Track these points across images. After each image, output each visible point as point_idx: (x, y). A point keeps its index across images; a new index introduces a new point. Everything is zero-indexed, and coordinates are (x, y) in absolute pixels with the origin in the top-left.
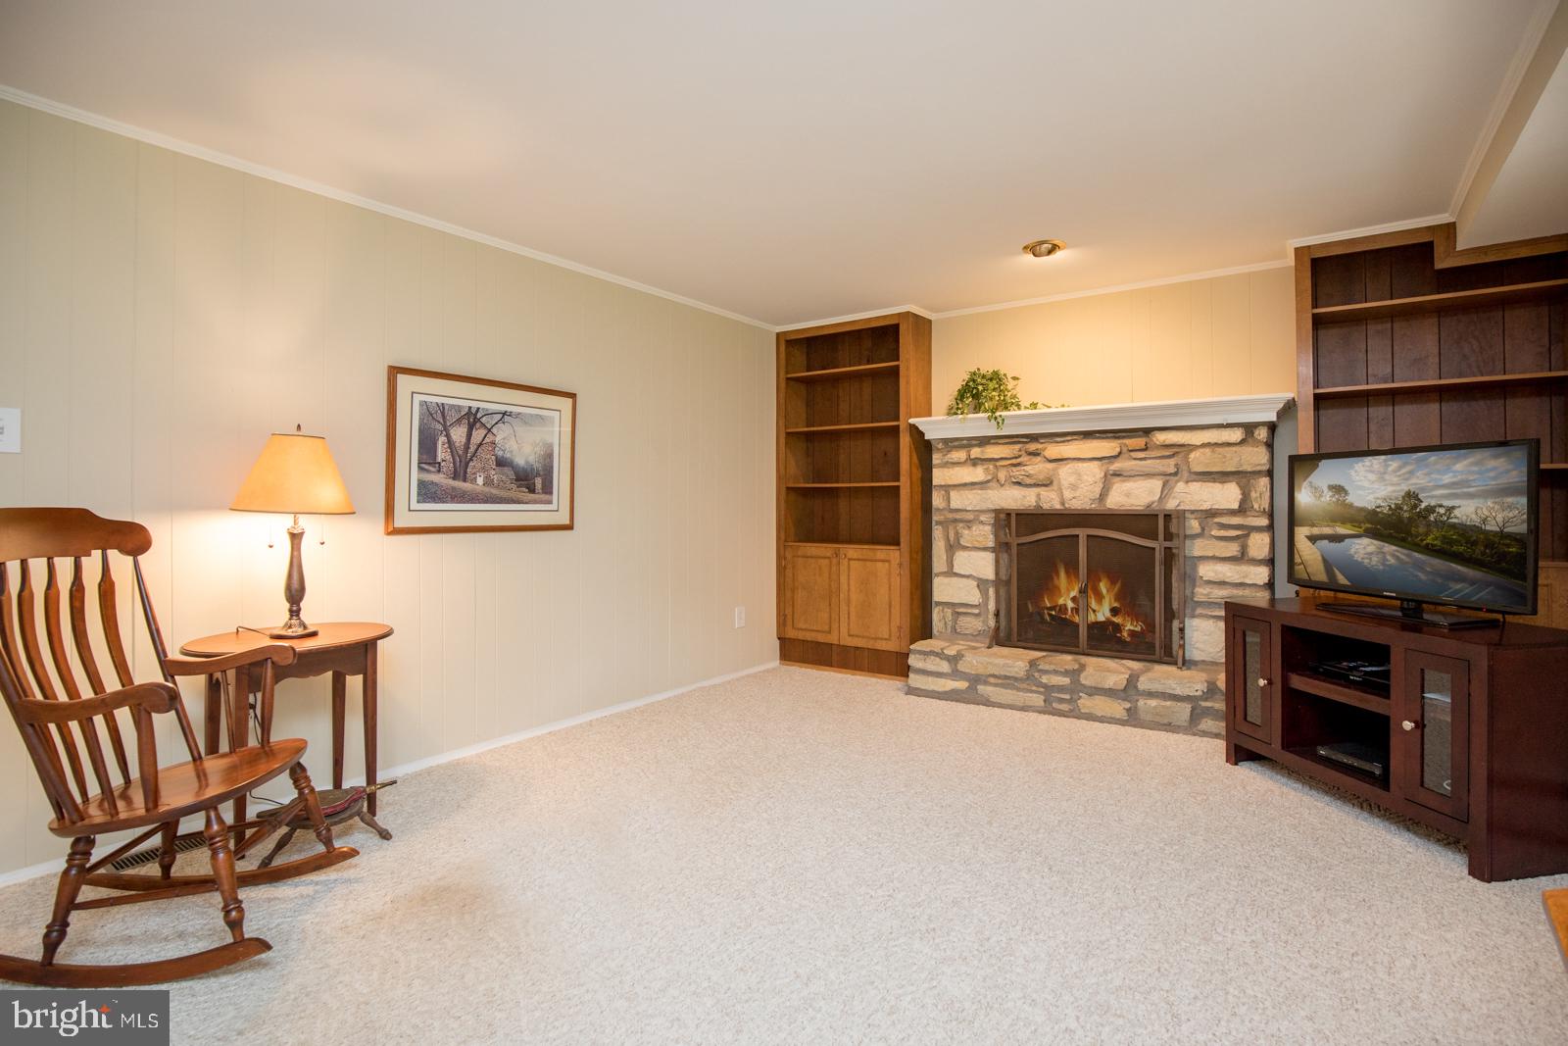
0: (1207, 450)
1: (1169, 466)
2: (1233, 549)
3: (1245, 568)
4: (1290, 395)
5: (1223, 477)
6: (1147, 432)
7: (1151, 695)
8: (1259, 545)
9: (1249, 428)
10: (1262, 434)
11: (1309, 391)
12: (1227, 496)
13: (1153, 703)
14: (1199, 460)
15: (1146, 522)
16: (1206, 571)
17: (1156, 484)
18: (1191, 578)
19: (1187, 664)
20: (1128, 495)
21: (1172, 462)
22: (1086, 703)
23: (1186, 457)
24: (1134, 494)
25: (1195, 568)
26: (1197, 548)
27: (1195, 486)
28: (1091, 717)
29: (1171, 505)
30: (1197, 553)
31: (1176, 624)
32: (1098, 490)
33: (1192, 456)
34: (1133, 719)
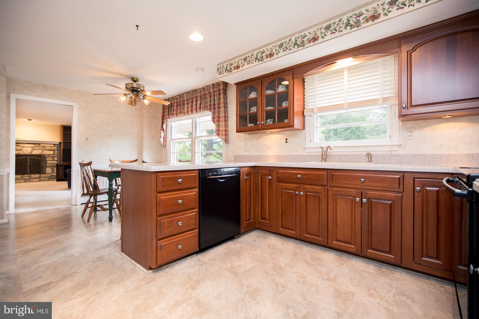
0: (49, 147)
1: (43, 149)
2: (52, 159)
3: (54, 161)
4: (61, 141)
5: (51, 150)
6: (39, 144)
7: (43, 177)
8: (56, 159)
9: (55, 145)
11: (63, 142)
12: (52, 153)
13: (43, 178)
14: (47, 148)
15: (40, 156)
16: (48, 162)
17: (41, 151)
18: (46, 163)
19: (46, 174)
20: (36, 152)
21: (43, 148)
22: (32, 180)
23: (46, 148)
24: (37, 152)
25: (46, 162)
26: (47, 159)
27: (47, 151)
28: (33, 182)
29: (43, 154)
30: (47, 160)
31: (44, 169)
32: (31, 151)
33: (46, 147)
34: (40, 181)
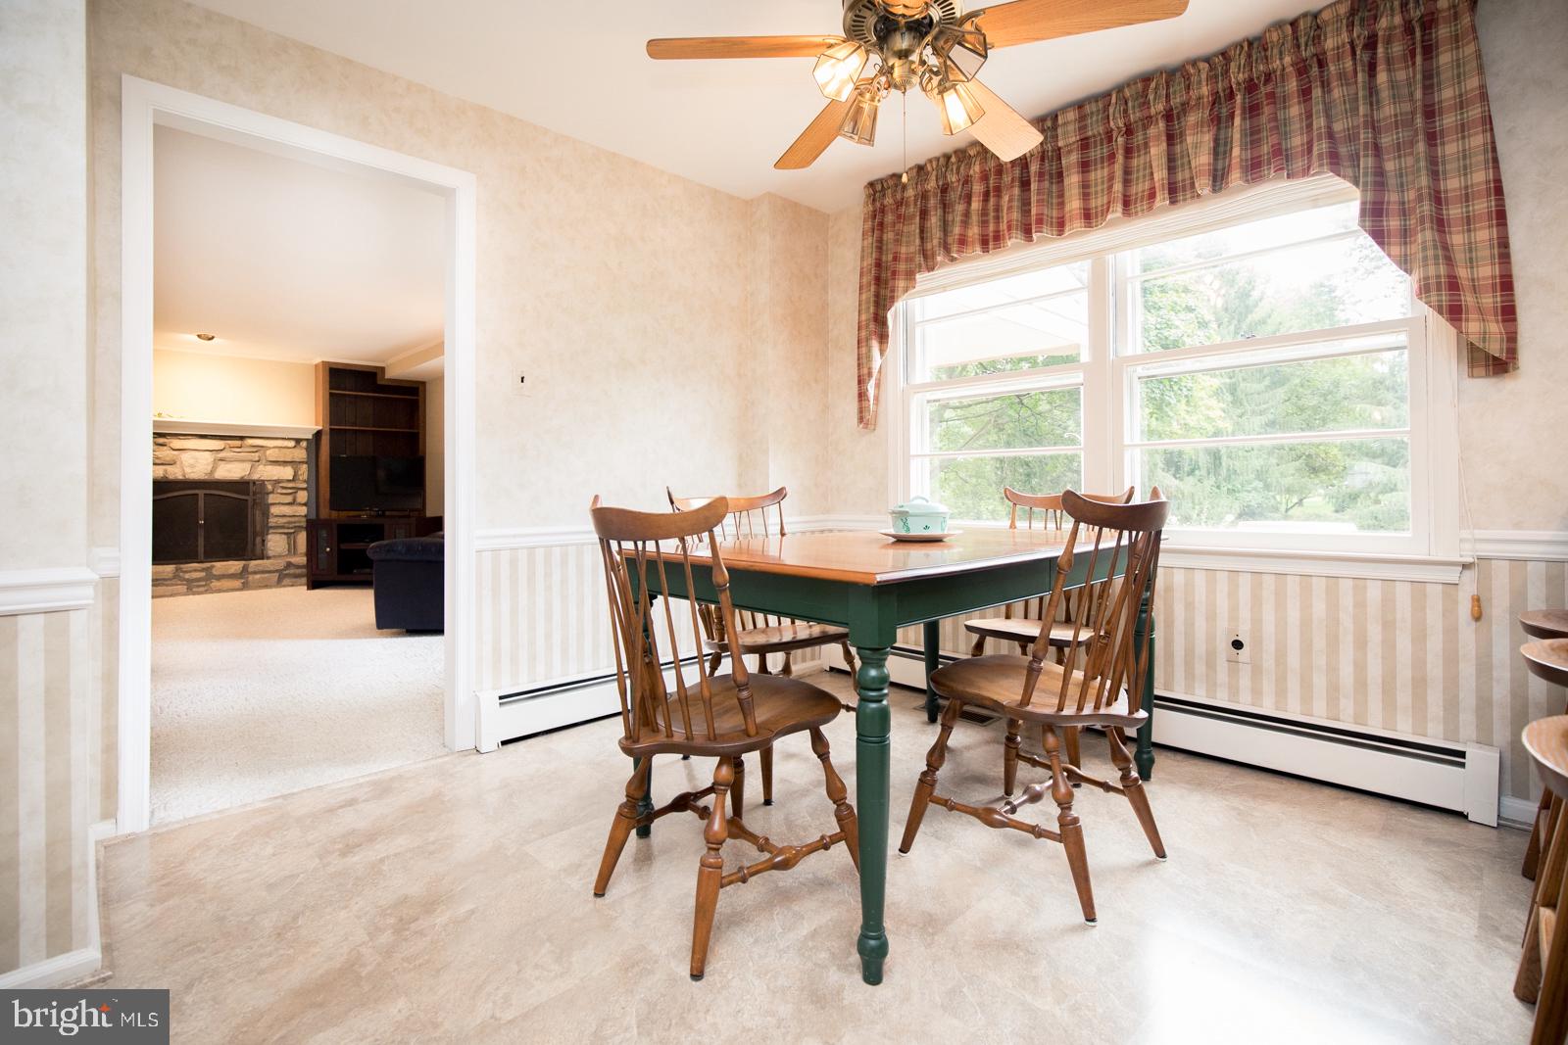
0: (277, 450)
1: (256, 456)
2: (289, 499)
3: (295, 508)
4: (320, 428)
5: (285, 463)
6: (242, 438)
7: (255, 573)
8: (303, 496)
9: (298, 441)
10: (304, 444)
11: (327, 429)
12: (287, 473)
13: (258, 576)
14: (271, 454)
15: (242, 486)
16: (274, 510)
17: (248, 466)
18: (266, 514)
19: (268, 558)
20: (229, 471)
21: (257, 454)
22: (215, 584)
23: (265, 453)
24: (232, 471)
25: (269, 508)
26: (271, 499)
27: (270, 468)
28: (219, 591)
29: (255, 477)
30: (270, 501)
31: (258, 540)
32: (210, 468)
33: (268, 452)
34: (245, 587)
